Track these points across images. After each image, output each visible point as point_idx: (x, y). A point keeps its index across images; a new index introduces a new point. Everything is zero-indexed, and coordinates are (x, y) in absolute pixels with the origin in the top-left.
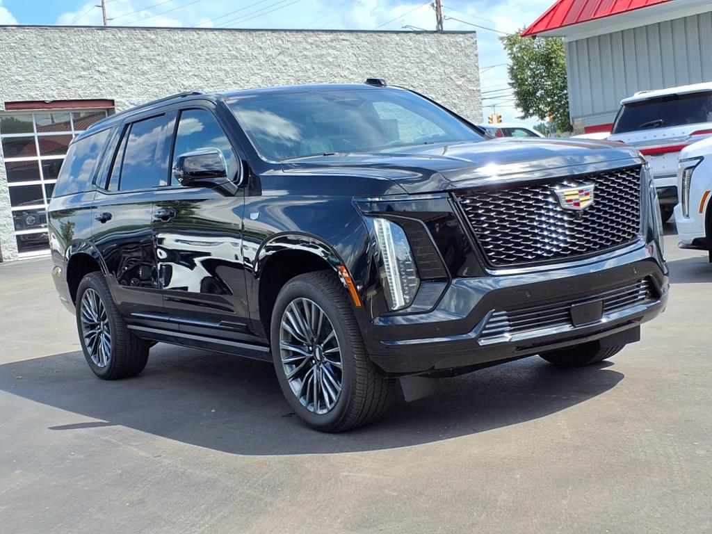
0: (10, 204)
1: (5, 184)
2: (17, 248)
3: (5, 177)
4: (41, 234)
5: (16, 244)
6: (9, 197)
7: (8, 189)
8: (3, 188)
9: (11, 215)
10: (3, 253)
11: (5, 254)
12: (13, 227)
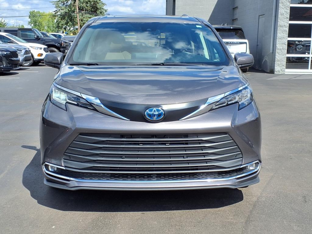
0: (287, 36)
1: (287, 22)
2: (285, 66)
3: (288, 16)
4: (304, 58)
5: (285, 63)
6: (288, 30)
7: (288, 25)
8: (285, 24)
9: (287, 44)
10: (276, 68)
11: (277, 68)
12: (286, 51)
